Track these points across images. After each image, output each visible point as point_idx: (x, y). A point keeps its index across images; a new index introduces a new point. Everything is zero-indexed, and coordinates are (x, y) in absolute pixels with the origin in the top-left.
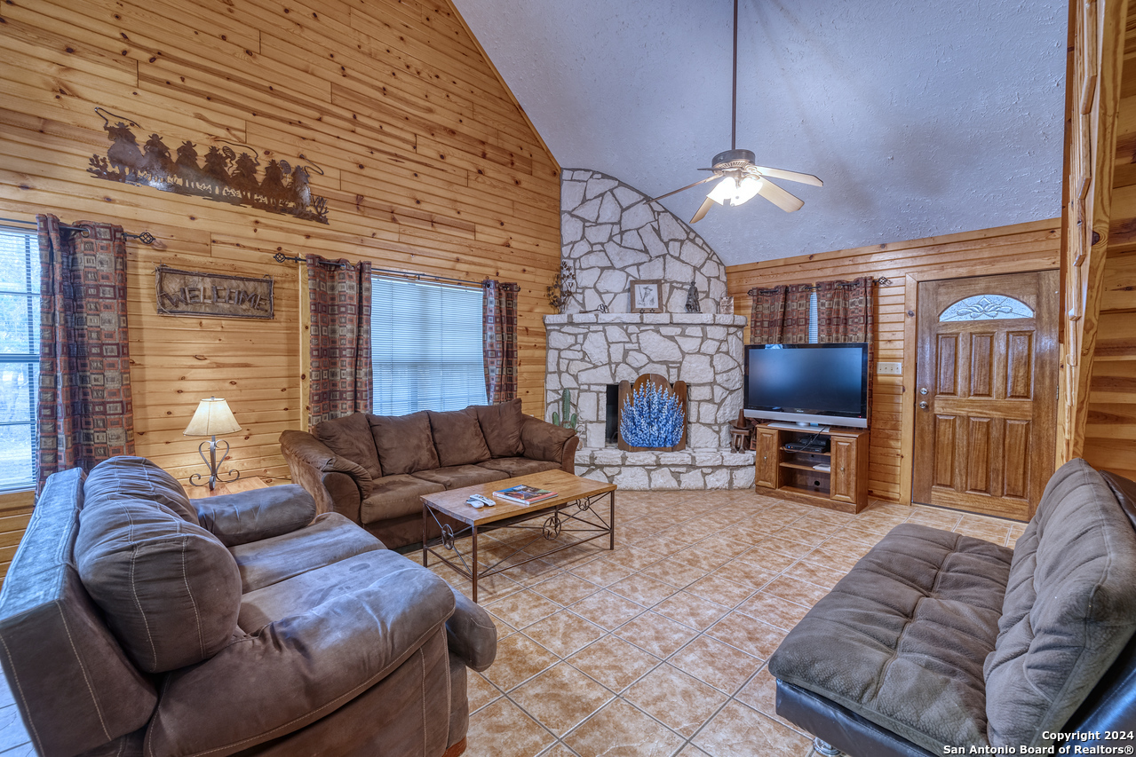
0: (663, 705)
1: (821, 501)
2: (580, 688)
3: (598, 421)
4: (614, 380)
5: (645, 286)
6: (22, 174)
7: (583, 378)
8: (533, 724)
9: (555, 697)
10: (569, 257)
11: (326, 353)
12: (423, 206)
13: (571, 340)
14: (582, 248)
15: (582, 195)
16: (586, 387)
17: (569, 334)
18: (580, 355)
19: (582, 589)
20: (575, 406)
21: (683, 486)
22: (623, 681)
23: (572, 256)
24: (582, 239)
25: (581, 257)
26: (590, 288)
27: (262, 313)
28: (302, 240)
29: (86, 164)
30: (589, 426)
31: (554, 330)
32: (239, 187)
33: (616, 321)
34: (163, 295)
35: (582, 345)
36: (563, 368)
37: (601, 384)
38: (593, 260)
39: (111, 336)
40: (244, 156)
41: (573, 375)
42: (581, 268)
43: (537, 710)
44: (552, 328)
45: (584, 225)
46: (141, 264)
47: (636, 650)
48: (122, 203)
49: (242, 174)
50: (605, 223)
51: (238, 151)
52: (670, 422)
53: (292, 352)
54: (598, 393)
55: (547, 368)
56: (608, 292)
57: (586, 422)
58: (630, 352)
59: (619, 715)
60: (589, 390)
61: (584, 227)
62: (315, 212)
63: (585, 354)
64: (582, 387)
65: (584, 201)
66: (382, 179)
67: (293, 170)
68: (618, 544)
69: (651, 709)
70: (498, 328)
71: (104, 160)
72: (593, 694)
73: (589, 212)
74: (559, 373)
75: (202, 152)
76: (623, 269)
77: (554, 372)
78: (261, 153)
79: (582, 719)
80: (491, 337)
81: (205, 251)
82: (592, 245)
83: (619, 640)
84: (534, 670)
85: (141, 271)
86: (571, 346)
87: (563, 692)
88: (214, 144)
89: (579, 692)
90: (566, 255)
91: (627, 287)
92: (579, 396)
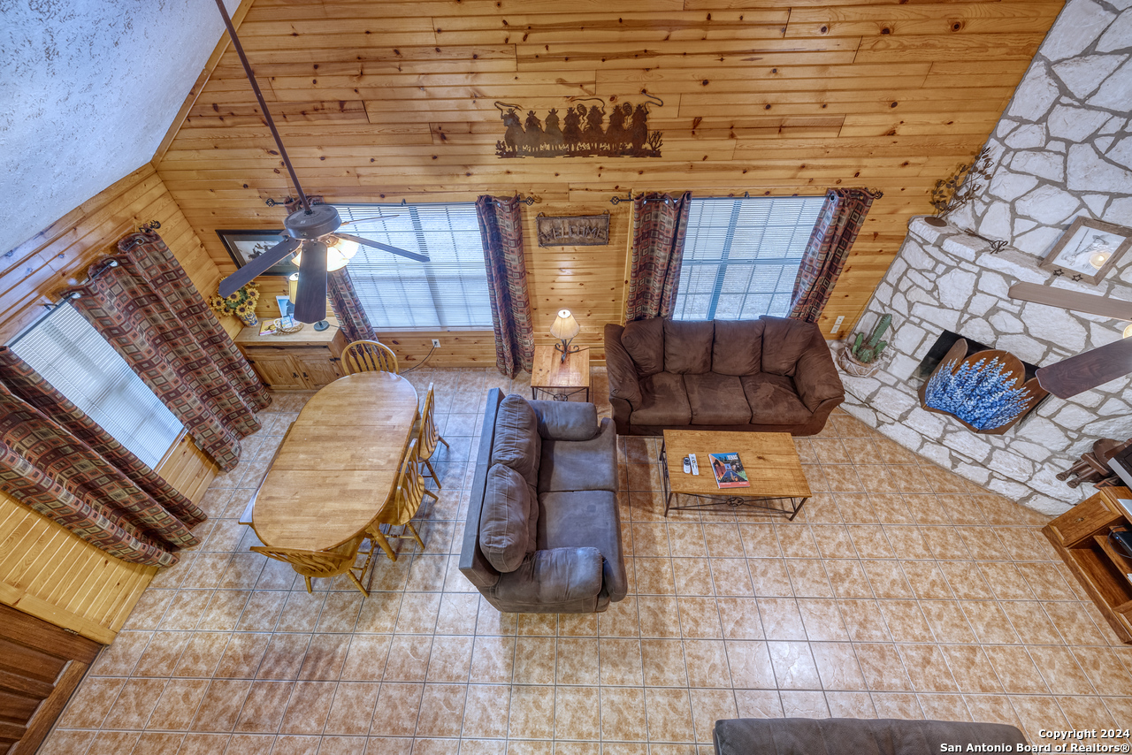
0: (697, 662)
1: (1101, 601)
2: (669, 619)
3: (912, 357)
4: (958, 329)
5: (1099, 233)
6: (466, 166)
7: (919, 310)
8: (636, 622)
9: (655, 615)
10: (1002, 141)
11: (644, 267)
12: (775, 110)
13: (928, 263)
14: (1032, 136)
15: (1092, 38)
16: (917, 321)
17: (931, 256)
18: (930, 286)
19: (732, 548)
20: (895, 332)
21: (956, 470)
22: (692, 634)
23: (1006, 142)
24: (1038, 122)
25: (1020, 150)
26: (1005, 202)
27: (601, 241)
28: (635, 176)
29: (493, 149)
30: (899, 355)
31: (915, 240)
32: (589, 140)
33: (1004, 271)
34: (540, 233)
35: (938, 276)
36: (903, 286)
37: (937, 326)
38: (1038, 164)
39: (515, 268)
40: (594, 109)
41: (908, 302)
42: (1008, 167)
43: (644, 615)
44: (914, 237)
45: (1059, 98)
46: (529, 213)
47: (718, 621)
48: (516, 173)
49: (591, 128)
50: (1100, 109)
51: (588, 105)
52: (994, 410)
53: (621, 264)
54: (928, 332)
55: (886, 275)
56: (1028, 218)
57: (898, 351)
58: (1002, 312)
59: (673, 649)
60: (919, 325)
61: (1057, 102)
62: (650, 148)
63: (936, 287)
64: (912, 318)
65: (1090, 51)
66: (728, 90)
67: (634, 109)
68: (801, 517)
69: (689, 659)
70: (825, 249)
71: (503, 144)
72: (672, 629)
73: (1079, 78)
74: (896, 290)
75: (562, 115)
76: (1078, 194)
77: (891, 285)
78: (607, 101)
79: (656, 636)
80: (814, 254)
81: (565, 198)
82: (1049, 138)
83: (716, 606)
84: (659, 591)
85: (529, 218)
86: (924, 270)
87: (661, 615)
88: (571, 105)
89: (667, 622)
90: (1000, 135)
91: (1067, 222)
92: (903, 324)
